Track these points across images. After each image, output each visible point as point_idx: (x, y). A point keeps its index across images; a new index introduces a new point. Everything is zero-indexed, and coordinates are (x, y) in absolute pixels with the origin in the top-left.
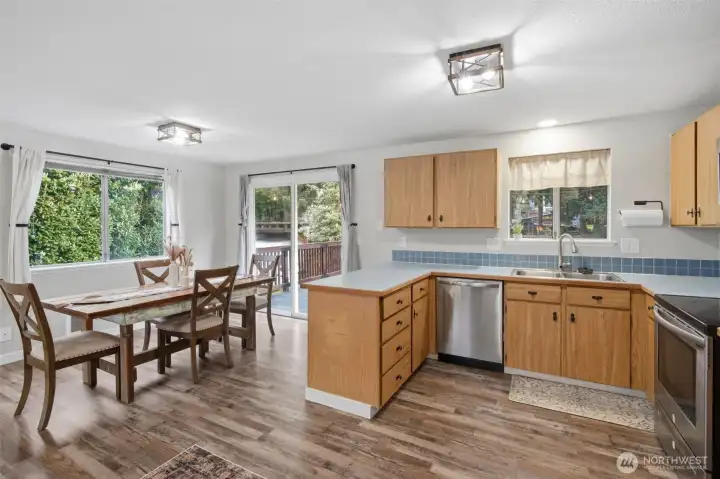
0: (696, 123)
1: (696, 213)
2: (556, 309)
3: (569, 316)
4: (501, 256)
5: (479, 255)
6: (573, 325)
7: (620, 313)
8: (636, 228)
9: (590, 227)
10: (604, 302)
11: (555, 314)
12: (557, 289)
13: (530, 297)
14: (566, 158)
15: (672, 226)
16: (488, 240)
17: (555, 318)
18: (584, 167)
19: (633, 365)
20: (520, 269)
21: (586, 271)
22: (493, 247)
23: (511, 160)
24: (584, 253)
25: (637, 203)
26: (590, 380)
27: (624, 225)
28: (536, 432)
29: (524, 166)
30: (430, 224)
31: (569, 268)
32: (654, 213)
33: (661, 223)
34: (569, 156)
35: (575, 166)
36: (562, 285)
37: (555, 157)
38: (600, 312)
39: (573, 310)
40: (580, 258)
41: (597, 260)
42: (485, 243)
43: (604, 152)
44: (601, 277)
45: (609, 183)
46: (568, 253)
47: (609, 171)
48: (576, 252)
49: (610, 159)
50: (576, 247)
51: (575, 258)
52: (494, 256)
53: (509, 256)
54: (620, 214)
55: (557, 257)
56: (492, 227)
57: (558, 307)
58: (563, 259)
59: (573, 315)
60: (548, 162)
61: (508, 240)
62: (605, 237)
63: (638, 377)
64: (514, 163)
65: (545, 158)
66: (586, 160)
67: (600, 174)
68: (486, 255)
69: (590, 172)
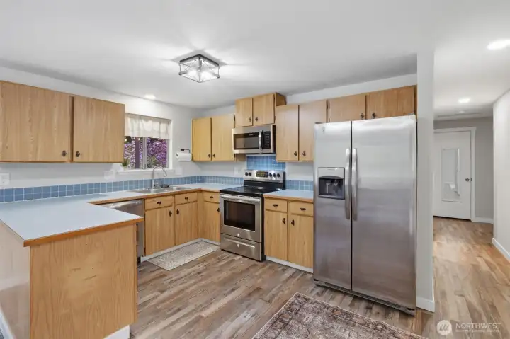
0: (211, 119)
3: (176, 211)
4: (115, 184)
5: (97, 185)
6: (178, 216)
7: (194, 204)
8: (183, 162)
10: (190, 200)
11: (170, 212)
15: (193, 161)
16: (105, 172)
17: (170, 215)
21: (165, 187)
22: (109, 177)
25: (181, 150)
28: (199, 273)
31: (157, 186)
32: (187, 155)
33: (190, 159)
35: (156, 125)
37: (147, 118)
38: (187, 205)
39: (177, 208)
42: (103, 175)
43: (168, 121)
44: (174, 189)
45: (170, 138)
49: (171, 125)
52: (110, 184)
54: (177, 155)
59: (178, 210)
65: (141, 117)
66: (160, 123)
67: (167, 133)
68: (103, 184)
69: (163, 130)
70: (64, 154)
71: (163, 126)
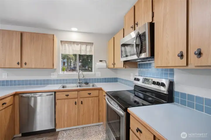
0: (114, 38)
1: (114, 64)
2: (76, 100)
3: (80, 102)
4: (57, 80)
5: (48, 80)
6: (82, 105)
7: (96, 98)
8: (100, 69)
9: (90, 69)
10: (92, 95)
11: (76, 102)
12: (77, 92)
13: (66, 97)
14: (81, 44)
15: (108, 68)
16: (52, 73)
17: (76, 104)
18: (86, 48)
19: (100, 114)
20: (64, 85)
21: (87, 83)
22: (54, 76)
23: (61, 41)
24: (86, 77)
25: (100, 61)
26: (87, 124)
27: (97, 68)
29: (67, 45)
30: (19, 66)
31: (81, 83)
32: (103, 64)
34: (82, 43)
35: (84, 47)
36: (78, 91)
37: (77, 43)
38: (90, 99)
39: (82, 100)
40: (85, 79)
41: (90, 79)
42: (51, 75)
43: (91, 44)
45: (93, 54)
46: (81, 77)
47: (93, 50)
48: (83, 77)
49: (93, 46)
50: (83, 75)
51: (83, 79)
52: (54, 80)
53: (61, 80)
54: (96, 64)
55: (78, 79)
56: (52, 68)
57: (77, 99)
58: (80, 79)
59: (82, 102)
60: (75, 45)
61: (60, 74)
62: (92, 72)
63: (101, 118)
64: (63, 43)
66: (87, 46)
67: (91, 51)
68: (51, 80)
69: (88, 50)
70: (18, 64)
71: (89, 47)
